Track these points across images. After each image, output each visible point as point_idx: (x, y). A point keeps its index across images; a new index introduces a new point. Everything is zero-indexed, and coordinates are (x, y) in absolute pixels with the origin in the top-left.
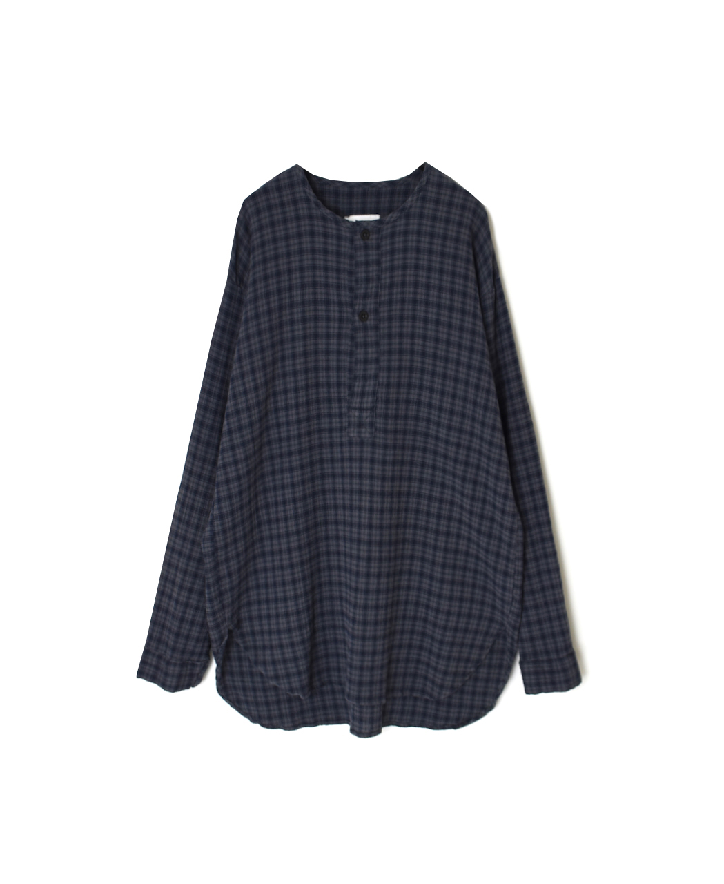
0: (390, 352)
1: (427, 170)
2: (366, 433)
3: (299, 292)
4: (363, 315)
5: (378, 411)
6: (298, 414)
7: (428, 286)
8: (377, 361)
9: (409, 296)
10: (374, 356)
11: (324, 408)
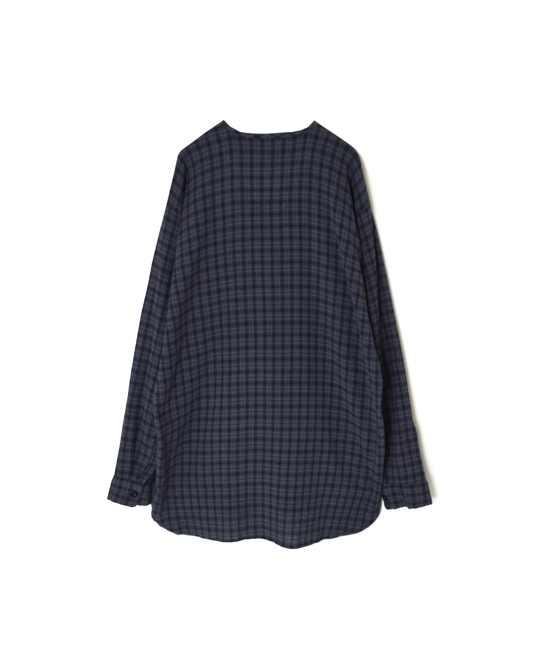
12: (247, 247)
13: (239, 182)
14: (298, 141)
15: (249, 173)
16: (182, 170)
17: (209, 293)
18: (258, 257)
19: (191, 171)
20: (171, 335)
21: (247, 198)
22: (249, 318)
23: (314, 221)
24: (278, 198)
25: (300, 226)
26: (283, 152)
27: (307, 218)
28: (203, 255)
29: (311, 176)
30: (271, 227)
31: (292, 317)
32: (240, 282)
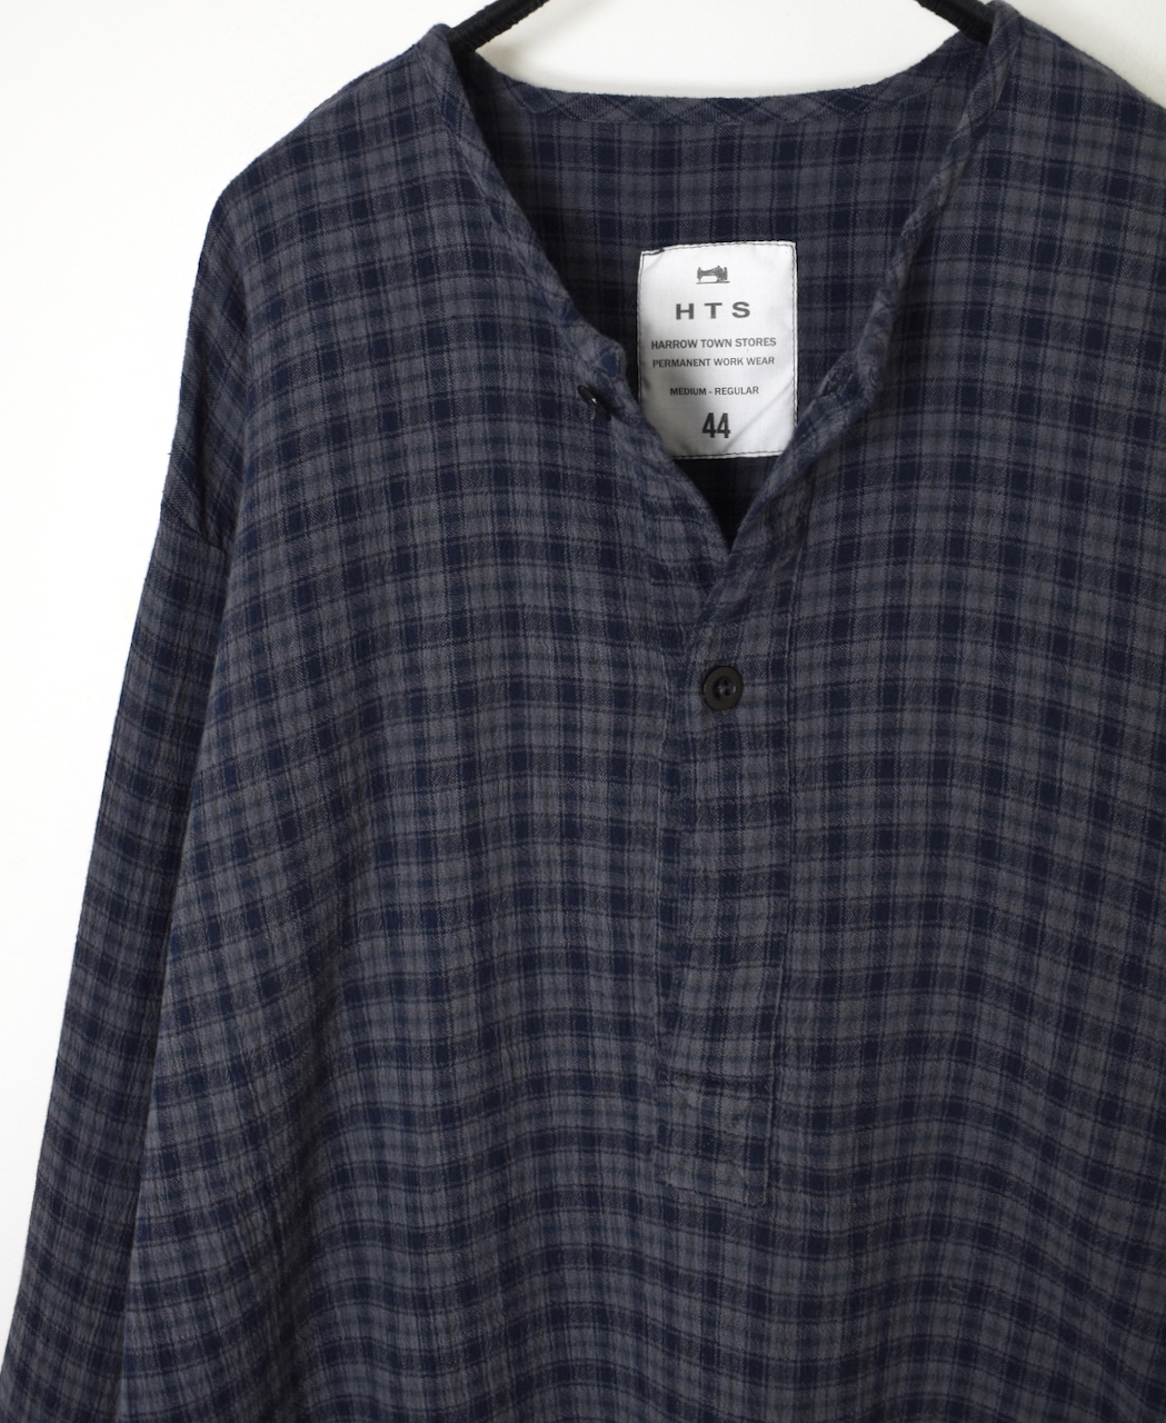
0: (836, 843)
1: (1006, 35)
2: (732, 1184)
3: (440, 580)
4: (722, 685)
5: (786, 1097)
6: (445, 1085)
7: (1012, 556)
8: (780, 881)
9: (924, 600)
10: (767, 860)
11: (558, 1053)
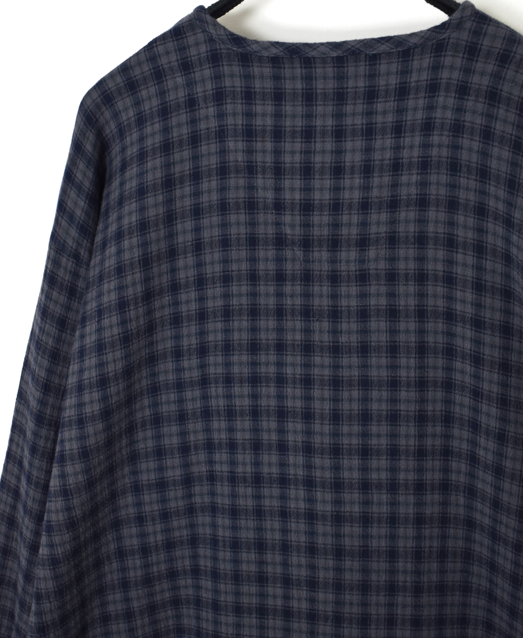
12: (263, 369)
13: (241, 182)
14: (416, 64)
15: (269, 159)
16: (88, 147)
17: (162, 485)
18: (294, 398)
19: (116, 149)
20: (47, 606)
21: (266, 229)
22: (267, 564)
23: (464, 302)
24: (354, 231)
25: (421, 314)
26: (371, 95)
27: (440, 290)
28: (144, 382)
29: (454, 167)
30: (335, 314)
31: (392, 572)
32: (244, 464)
